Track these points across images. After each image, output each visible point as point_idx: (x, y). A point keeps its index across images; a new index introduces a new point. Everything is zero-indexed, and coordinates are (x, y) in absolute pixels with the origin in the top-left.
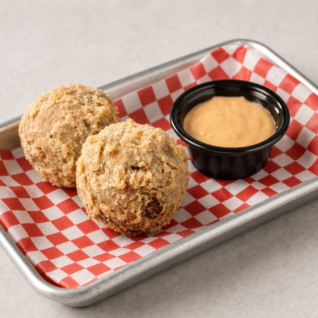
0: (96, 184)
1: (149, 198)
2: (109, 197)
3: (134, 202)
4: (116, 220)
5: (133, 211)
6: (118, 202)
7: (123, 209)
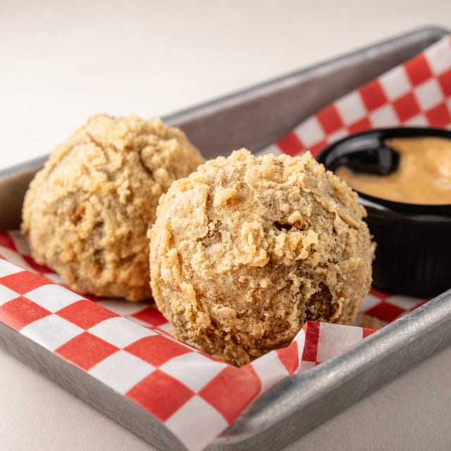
0: (203, 266)
1: (314, 285)
2: (234, 287)
3: (284, 293)
4: (245, 337)
5: (281, 313)
6: (253, 296)
7: (263, 311)
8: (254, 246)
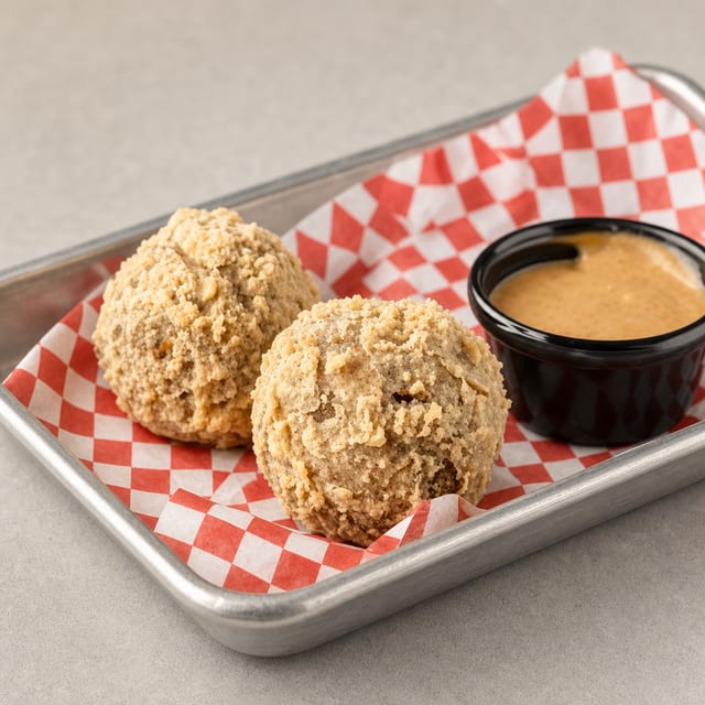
8: (371, 424)
